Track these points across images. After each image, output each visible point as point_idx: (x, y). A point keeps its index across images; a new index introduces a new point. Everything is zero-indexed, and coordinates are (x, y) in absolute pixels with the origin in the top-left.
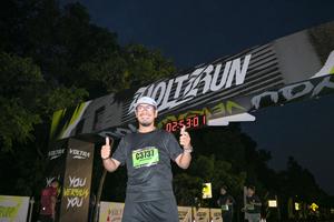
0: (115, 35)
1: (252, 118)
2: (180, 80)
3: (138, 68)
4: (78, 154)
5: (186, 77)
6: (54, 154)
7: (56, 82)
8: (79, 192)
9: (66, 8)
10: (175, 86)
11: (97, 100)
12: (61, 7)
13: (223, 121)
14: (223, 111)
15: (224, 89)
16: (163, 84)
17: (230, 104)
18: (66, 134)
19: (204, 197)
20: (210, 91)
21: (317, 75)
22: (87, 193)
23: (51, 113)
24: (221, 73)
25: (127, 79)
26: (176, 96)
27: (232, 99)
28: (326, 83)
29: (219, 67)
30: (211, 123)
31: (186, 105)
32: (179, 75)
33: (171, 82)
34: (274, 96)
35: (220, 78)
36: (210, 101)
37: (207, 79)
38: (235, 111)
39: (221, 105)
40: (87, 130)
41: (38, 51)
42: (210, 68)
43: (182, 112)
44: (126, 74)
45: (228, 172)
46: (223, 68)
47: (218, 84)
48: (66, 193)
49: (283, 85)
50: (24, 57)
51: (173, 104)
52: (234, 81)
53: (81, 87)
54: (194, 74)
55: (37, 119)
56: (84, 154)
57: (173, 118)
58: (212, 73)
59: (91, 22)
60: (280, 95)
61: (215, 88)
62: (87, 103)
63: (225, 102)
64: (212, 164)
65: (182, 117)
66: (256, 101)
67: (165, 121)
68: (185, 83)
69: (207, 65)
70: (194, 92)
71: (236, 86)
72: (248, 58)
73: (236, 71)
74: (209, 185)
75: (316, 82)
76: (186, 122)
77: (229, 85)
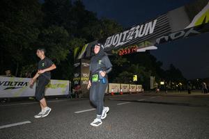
1: (156, 48)
2: (125, 33)
3: (106, 28)
4: (85, 64)
5: (127, 31)
6: (76, 65)
7: (73, 36)
10: (123, 35)
12: (72, 4)
13: (143, 50)
14: (143, 45)
15: (144, 36)
16: (118, 35)
17: (147, 42)
18: (80, 57)
19: (134, 80)
20: (138, 37)
21: (187, 27)
23: (74, 49)
24: (143, 29)
26: (124, 40)
27: (147, 40)
28: (191, 31)
29: (142, 26)
30: (138, 50)
32: (124, 31)
33: (121, 34)
34: (167, 38)
35: (142, 31)
36: (138, 41)
37: (137, 31)
38: (148, 45)
39: (143, 43)
40: (88, 55)
41: (65, 24)
42: (138, 27)
44: (101, 31)
45: (145, 71)
47: (141, 34)
48: (82, 79)
49: (171, 33)
50: (60, 26)
51: (122, 43)
52: (149, 32)
53: (83, 38)
54: (132, 29)
55: (68, 51)
56: (87, 64)
57: (122, 49)
58: (139, 29)
60: (169, 38)
61: (140, 36)
62: (87, 45)
65: (126, 48)
66: (158, 40)
67: (119, 51)
68: (127, 34)
69: (137, 25)
70: (131, 38)
72: (155, 21)
73: (150, 27)
74: (136, 76)
75: (186, 31)
76: (127, 51)
77: (146, 34)
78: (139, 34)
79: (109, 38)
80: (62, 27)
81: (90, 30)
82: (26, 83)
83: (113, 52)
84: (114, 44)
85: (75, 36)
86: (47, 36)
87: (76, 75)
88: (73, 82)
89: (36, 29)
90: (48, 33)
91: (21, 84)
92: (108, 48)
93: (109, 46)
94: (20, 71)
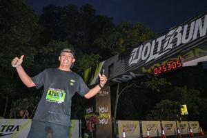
0: (112, 19)
2: (160, 40)
3: (129, 36)
4: (101, 93)
5: (163, 37)
7: (81, 52)
8: (105, 115)
9: (81, 8)
10: (157, 44)
11: (108, 60)
14: (192, 56)
15: (192, 41)
16: (148, 44)
17: (198, 50)
18: (93, 82)
19: (183, 114)
20: (182, 44)
22: (109, 116)
23: (83, 71)
24: (188, 31)
25: (123, 44)
26: (159, 50)
29: (186, 27)
30: (185, 64)
31: (166, 55)
32: (158, 37)
33: (154, 42)
35: (188, 34)
36: (183, 51)
37: (179, 36)
38: (201, 55)
39: (191, 52)
42: (180, 28)
43: (164, 60)
44: (122, 42)
45: (198, 96)
46: (189, 27)
47: (187, 38)
50: (63, 41)
51: (157, 56)
52: (199, 35)
53: (96, 54)
54: (169, 34)
56: (105, 93)
57: (158, 65)
58: (182, 32)
59: (97, 14)
61: (185, 41)
62: (102, 64)
63: (193, 50)
64: (186, 92)
65: (164, 63)
67: (153, 67)
68: (163, 41)
69: (177, 26)
70: (170, 46)
71: (200, 38)
73: (199, 27)
74: (185, 106)
76: (167, 66)
77: (195, 38)
78: (182, 40)
79: (136, 50)
80: (66, 42)
81: (106, 41)
82: (18, 127)
83: (144, 70)
84: (144, 58)
85: (84, 52)
86: (46, 56)
87: (89, 110)
88: (84, 121)
89: (31, 49)
90: (47, 52)
91: (10, 128)
92: (134, 65)
93: (136, 61)
94: (9, 108)
